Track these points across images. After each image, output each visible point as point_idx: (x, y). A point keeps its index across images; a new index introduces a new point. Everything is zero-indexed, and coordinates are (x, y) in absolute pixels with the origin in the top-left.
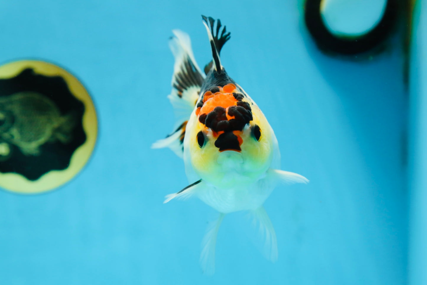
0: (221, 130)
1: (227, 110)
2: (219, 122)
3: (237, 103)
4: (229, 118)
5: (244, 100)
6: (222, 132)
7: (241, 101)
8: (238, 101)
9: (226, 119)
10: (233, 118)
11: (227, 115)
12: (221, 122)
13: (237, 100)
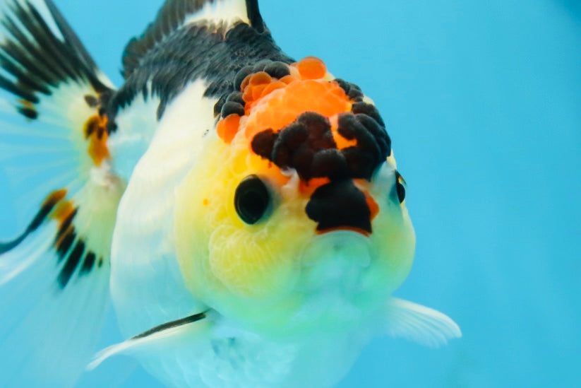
0: (320, 175)
1: (333, 121)
2: (318, 153)
3: (353, 106)
4: (342, 143)
5: (367, 100)
6: (322, 181)
7: (360, 102)
8: (354, 103)
9: (334, 145)
10: (353, 143)
11: (335, 135)
12: (324, 152)
13: (350, 99)
